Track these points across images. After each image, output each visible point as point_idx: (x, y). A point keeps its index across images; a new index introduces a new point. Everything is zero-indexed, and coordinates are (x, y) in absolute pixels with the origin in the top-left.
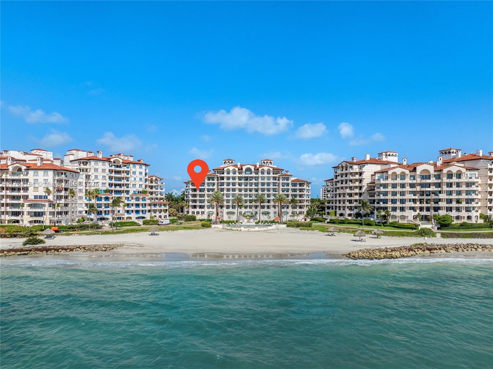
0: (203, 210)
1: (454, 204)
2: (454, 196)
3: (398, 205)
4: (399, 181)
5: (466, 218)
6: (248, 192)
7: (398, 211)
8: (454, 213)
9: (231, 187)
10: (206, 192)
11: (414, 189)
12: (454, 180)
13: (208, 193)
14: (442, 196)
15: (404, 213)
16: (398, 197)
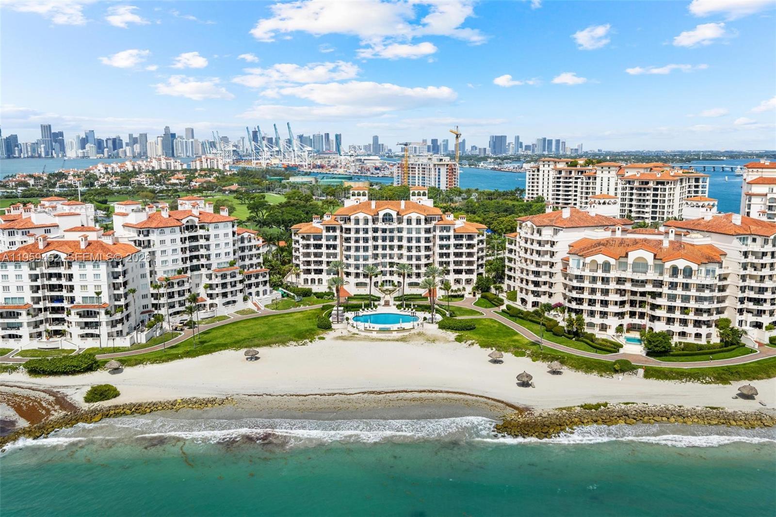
0: (320, 276)
1: (677, 315)
2: (678, 303)
3: (598, 308)
4: (600, 274)
5: (693, 335)
6: (388, 251)
7: (597, 316)
8: (677, 328)
9: (361, 244)
10: (324, 250)
11: (622, 287)
12: (680, 279)
13: (327, 251)
14: (662, 301)
15: (605, 321)
16: (598, 296)
